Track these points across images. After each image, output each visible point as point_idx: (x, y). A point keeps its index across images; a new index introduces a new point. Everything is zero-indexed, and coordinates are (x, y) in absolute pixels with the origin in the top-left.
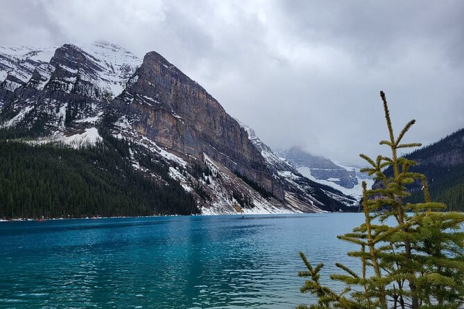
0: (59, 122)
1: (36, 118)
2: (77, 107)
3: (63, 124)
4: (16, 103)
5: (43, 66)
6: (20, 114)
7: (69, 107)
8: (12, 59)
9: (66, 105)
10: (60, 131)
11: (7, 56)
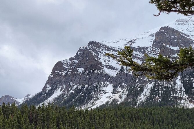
0: (181, 93)
1: (160, 92)
2: (189, 78)
3: (184, 94)
4: (138, 82)
5: (149, 49)
6: (145, 90)
7: (182, 78)
8: (118, 50)
9: (179, 77)
10: (185, 100)
11: (114, 48)
